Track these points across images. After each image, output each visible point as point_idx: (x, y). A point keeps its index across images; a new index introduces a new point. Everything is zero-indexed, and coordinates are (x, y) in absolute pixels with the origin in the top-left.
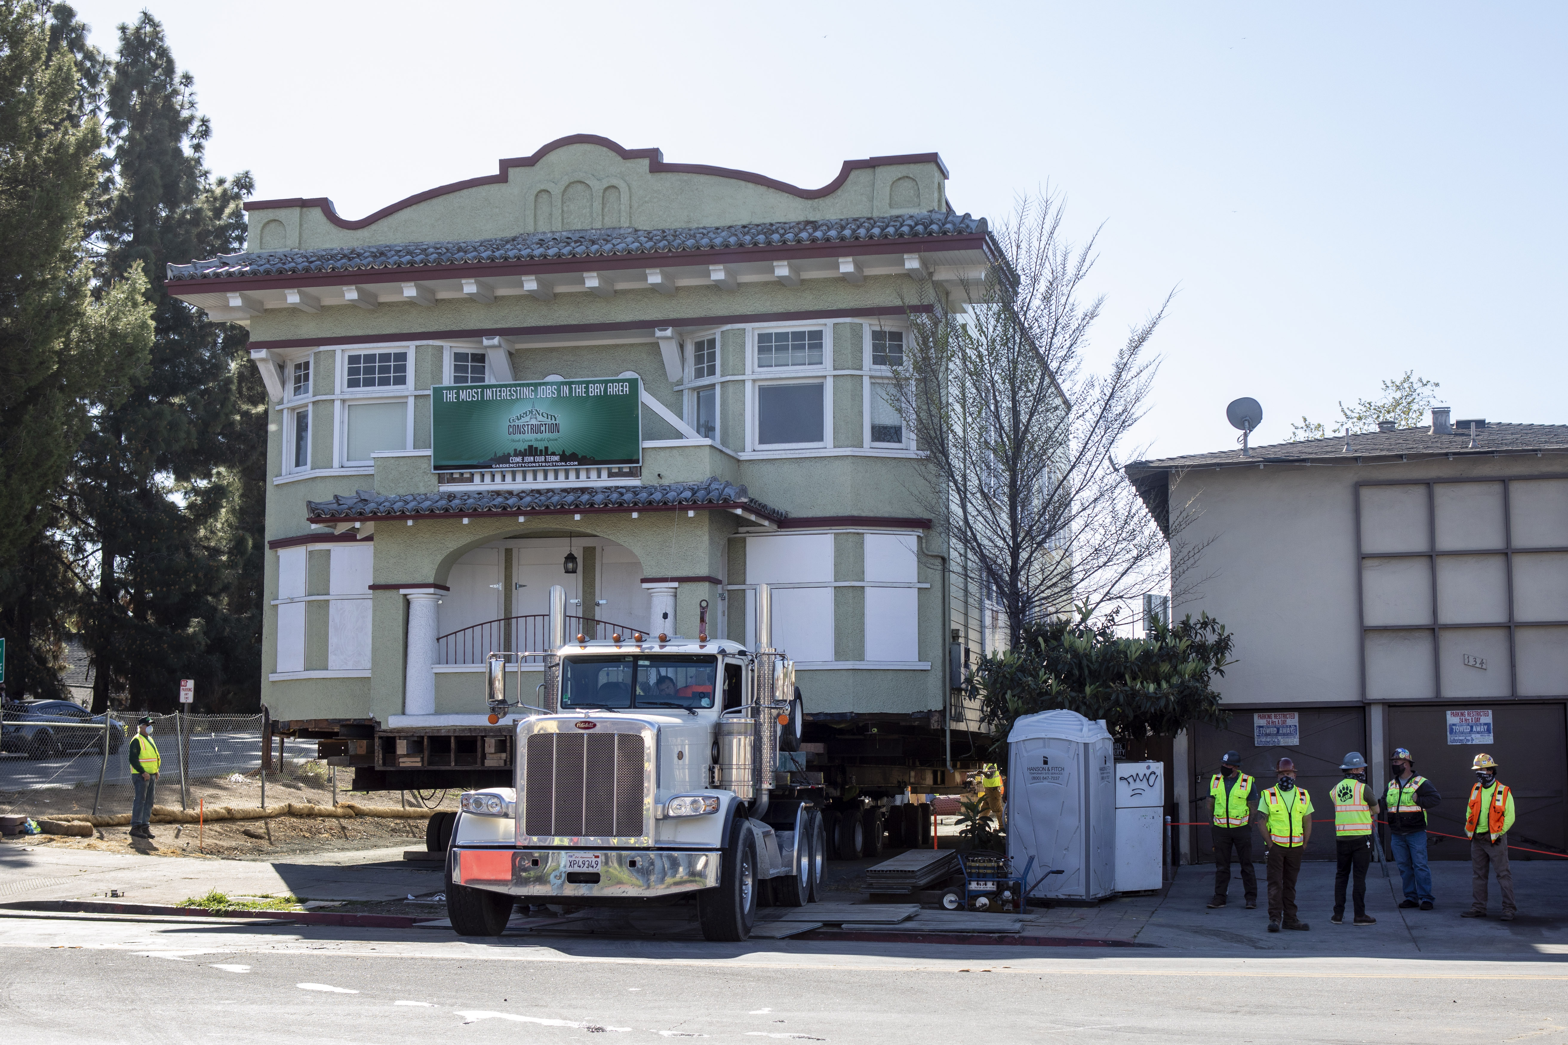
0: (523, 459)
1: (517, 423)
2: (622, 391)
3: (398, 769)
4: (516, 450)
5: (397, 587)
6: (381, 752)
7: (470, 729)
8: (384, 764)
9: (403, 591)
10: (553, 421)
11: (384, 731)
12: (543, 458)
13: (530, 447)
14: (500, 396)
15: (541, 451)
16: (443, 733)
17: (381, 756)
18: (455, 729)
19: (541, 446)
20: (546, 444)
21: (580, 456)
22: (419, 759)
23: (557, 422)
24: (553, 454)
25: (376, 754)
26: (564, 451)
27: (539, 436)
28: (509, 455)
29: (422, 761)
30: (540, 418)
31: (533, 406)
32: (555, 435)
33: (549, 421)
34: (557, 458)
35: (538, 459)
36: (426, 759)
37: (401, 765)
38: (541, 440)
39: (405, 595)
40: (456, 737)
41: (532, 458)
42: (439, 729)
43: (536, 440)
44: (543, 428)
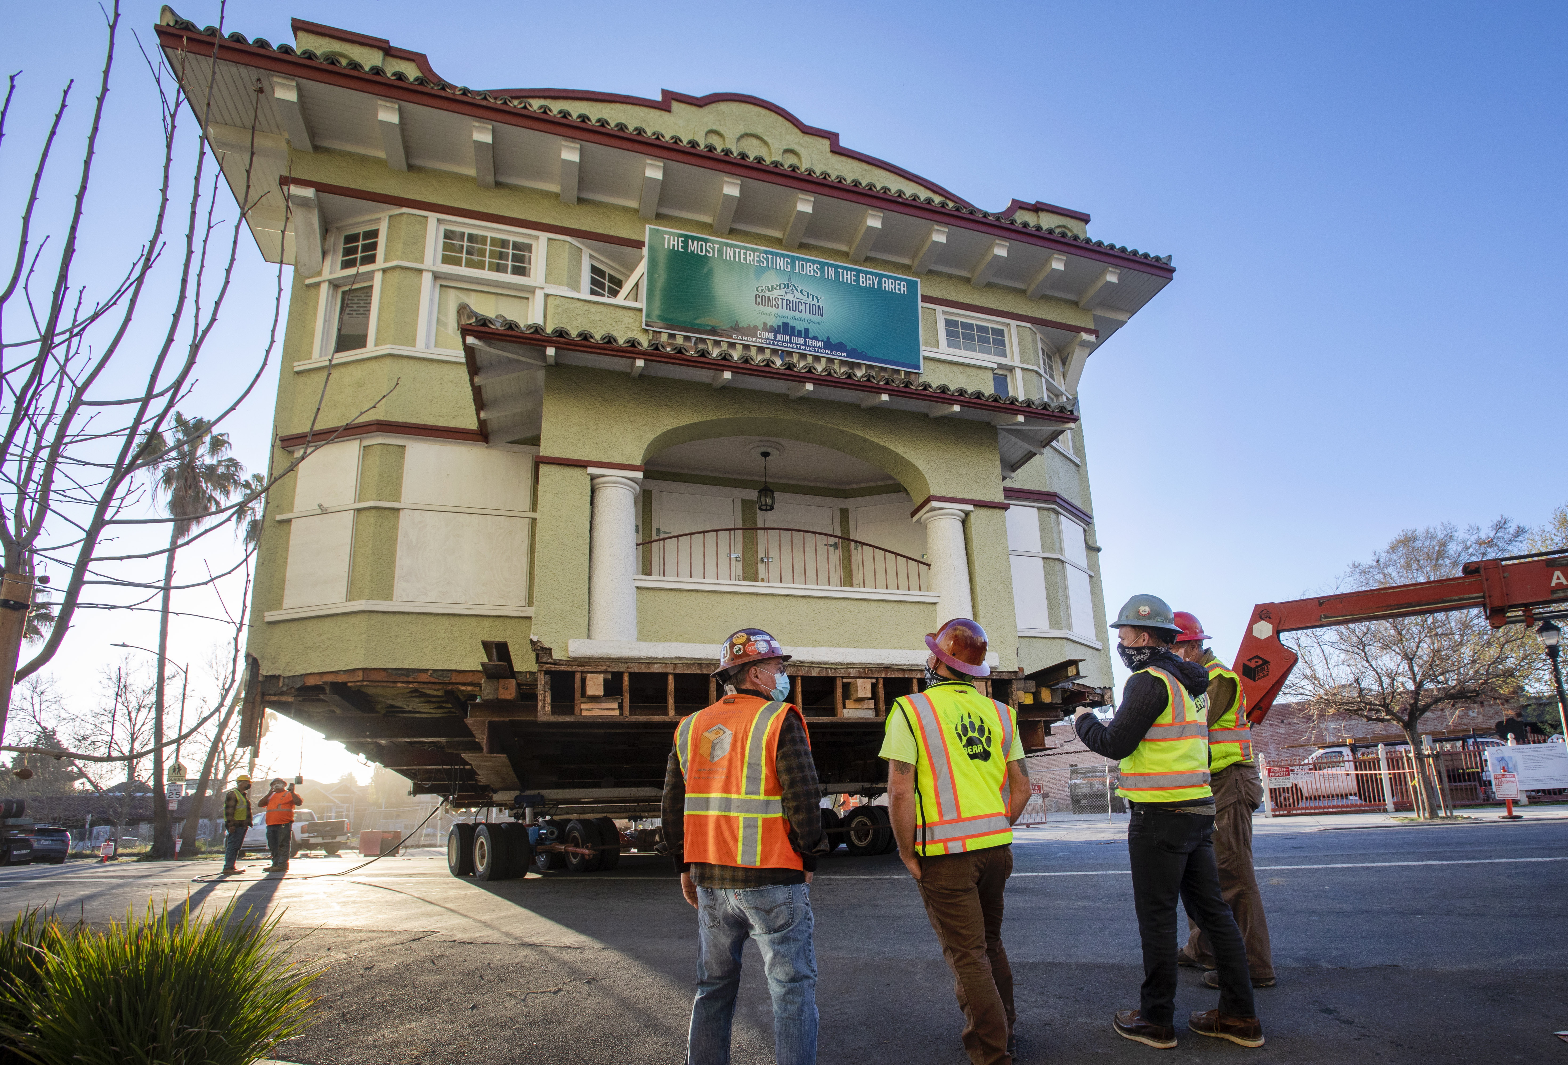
0: (775, 337)
1: (767, 294)
2: (899, 289)
3: (580, 719)
4: (765, 324)
5: (582, 465)
6: (548, 694)
7: (700, 663)
8: (554, 712)
9: (591, 470)
10: (815, 302)
11: (556, 663)
12: (802, 341)
13: (786, 325)
14: (745, 259)
15: (799, 332)
16: (657, 669)
17: (548, 700)
18: (677, 661)
19: (800, 326)
20: (806, 325)
21: (849, 348)
22: (615, 706)
23: (820, 304)
24: (815, 338)
25: (540, 697)
26: (828, 338)
27: (797, 314)
28: (756, 328)
29: (621, 707)
30: (798, 295)
31: (790, 280)
32: (817, 318)
33: (810, 301)
34: (820, 344)
35: (795, 339)
36: (626, 705)
37: (584, 713)
38: (800, 320)
39: (593, 478)
40: (676, 676)
41: (788, 338)
42: (649, 661)
43: (794, 318)
44: (802, 307)
